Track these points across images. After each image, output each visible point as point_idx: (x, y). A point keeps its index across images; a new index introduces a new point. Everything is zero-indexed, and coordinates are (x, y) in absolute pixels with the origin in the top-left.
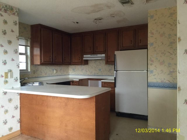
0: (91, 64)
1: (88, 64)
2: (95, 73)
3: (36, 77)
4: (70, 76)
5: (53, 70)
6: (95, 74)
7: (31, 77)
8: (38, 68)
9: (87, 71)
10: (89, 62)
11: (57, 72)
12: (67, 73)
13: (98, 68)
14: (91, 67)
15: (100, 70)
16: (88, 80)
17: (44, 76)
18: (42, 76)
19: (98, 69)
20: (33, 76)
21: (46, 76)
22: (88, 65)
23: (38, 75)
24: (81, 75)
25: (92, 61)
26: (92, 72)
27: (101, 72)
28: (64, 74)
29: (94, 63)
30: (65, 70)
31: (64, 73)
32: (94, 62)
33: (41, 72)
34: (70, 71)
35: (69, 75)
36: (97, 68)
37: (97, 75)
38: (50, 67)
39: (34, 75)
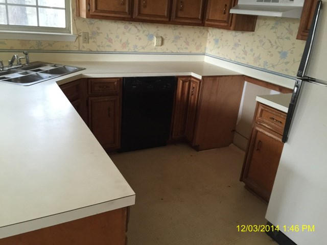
0: (262, 30)
1: (253, 30)
2: (266, 63)
3: (91, 52)
4: (206, 57)
5: (150, 37)
6: (266, 67)
7: (77, 49)
8: (98, 29)
9: (245, 53)
10: (258, 22)
11: (162, 44)
12: (198, 47)
13: (279, 49)
14: (261, 41)
15: (284, 55)
16: (245, 80)
17: (119, 50)
18: (112, 50)
19: (280, 52)
20: (84, 47)
21: (126, 50)
22: (252, 33)
23: (99, 46)
24: (230, 61)
25: (268, 22)
26: (259, 58)
27: (287, 63)
28: (187, 51)
29: (273, 28)
30: (193, 40)
31: (186, 48)
32: (272, 23)
33: (110, 40)
34: (208, 45)
35: (204, 54)
36: (277, 48)
37: (272, 70)
38: (139, 27)
39: (85, 45)
